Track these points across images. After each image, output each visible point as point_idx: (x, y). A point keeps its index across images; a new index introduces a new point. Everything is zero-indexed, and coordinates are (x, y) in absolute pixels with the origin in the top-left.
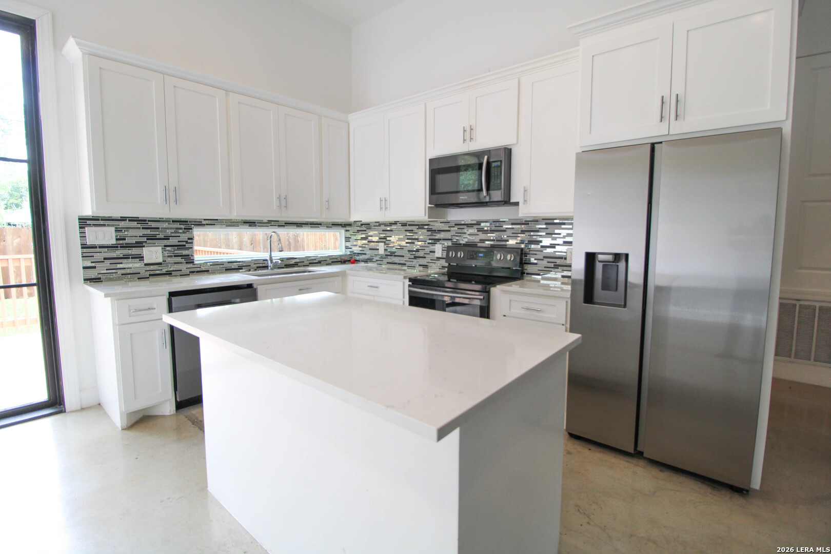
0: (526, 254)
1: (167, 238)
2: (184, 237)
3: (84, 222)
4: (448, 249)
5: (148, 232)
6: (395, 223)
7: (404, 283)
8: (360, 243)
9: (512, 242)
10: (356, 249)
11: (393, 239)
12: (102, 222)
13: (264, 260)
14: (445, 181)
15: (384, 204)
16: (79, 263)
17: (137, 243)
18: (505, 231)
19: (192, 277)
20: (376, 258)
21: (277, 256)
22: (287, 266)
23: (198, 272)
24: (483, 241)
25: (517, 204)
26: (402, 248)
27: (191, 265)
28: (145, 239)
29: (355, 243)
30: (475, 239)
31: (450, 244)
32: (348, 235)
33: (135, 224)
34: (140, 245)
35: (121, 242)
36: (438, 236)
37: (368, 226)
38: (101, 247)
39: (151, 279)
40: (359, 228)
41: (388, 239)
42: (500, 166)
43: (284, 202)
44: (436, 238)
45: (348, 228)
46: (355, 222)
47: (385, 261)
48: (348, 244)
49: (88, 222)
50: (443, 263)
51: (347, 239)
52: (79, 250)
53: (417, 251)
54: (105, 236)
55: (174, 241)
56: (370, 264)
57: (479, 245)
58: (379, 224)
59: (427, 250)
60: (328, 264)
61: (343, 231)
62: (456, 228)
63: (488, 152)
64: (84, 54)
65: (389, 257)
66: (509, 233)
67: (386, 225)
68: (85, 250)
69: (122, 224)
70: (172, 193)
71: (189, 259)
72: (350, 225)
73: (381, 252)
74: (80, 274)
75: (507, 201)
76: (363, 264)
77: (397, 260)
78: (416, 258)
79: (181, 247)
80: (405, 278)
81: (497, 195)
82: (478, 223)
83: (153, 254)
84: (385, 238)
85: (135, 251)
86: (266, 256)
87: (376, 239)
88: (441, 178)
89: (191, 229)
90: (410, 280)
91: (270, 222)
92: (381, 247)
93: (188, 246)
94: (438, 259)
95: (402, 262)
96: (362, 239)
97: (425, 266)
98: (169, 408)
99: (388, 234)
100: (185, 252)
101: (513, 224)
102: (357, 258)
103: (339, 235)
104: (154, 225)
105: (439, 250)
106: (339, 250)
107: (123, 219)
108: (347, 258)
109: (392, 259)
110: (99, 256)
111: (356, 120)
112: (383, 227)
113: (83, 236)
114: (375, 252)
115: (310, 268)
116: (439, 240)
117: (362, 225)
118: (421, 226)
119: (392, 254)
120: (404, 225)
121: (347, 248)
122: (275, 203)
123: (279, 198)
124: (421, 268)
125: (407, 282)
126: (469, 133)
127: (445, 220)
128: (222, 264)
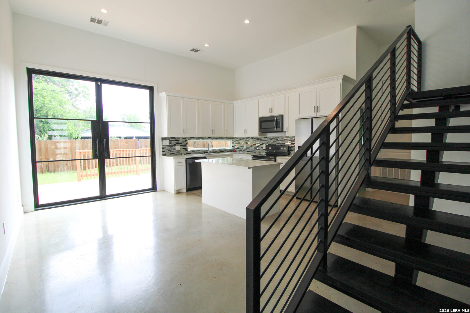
0: (290, 148)
1: (181, 143)
2: (185, 143)
3: (163, 139)
4: (267, 146)
5: (177, 141)
6: (250, 138)
7: (251, 157)
8: (237, 145)
9: (286, 144)
10: (236, 147)
11: (249, 143)
12: (166, 139)
13: (207, 150)
14: (264, 125)
15: (245, 131)
16: (161, 150)
17: (174, 145)
18: (284, 140)
19: (187, 155)
20: (243, 150)
21: (211, 149)
22: (213, 152)
23: (189, 153)
24: (277, 143)
25: (285, 132)
26: (252, 146)
27: (187, 151)
28: (176, 144)
29: (236, 145)
30: (275, 143)
31: (267, 144)
32: (233, 142)
33: (174, 139)
34: (175, 145)
35: (171, 144)
36: (264, 142)
37: (240, 138)
38: (166, 146)
39: (177, 155)
40: (237, 139)
41: (247, 143)
42: (280, 121)
43: (213, 131)
44: (263, 142)
45: (233, 139)
46: (236, 137)
47: (246, 151)
48: (233, 145)
49: (164, 139)
50: (265, 151)
51: (233, 143)
52: (161, 147)
53: (257, 147)
54: (167, 143)
55: (183, 144)
56: (241, 152)
57: (277, 145)
58: (244, 138)
59: (260, 147)
60: (226, 152)
61: (231, 140)
62: (269, 139)
63: (276, 116)
64: (167, 96)
65: (247, 149)
66: (285, 141)
67: (246, 138)
68: (163, 147)
69: (171, 139)
70: (185, 131)
71: (186, 150)
72: (234, 138)
73: (245, 148)
74: (161, 153)
75: (282, 131)
76: (238, 152)
77: (250, 150)
78: (256, 149)
79: (184, 146)
80: (251, 155)
81: (280, 129)
82: (276, 138)
83: (178, 148)
84: (246, 143)
85: (173, 147)
86: (207, 149)
87: (243, 143)
88: (263, 124)
89: (187, 140)
90: (253, 156)
91: (208, 138)
92: (245, 146)
93: (186, 145)
94: (264, 150)
95: (252, 151)
96: (238, 143)
97: (259, 152)
98: (185, 190)
99: (247, 141)
100: (185, 147)
101: (286, 138)
102: (236, 150)
103: (230, 142)
104: (178, 139)
105: (264, 146)
106: (230, 147)
107: (171, 138)
108: (232, 150)
109: (248, 150)
110: (165, 148)
111: (236, 103)
112: (245, 139)
113: (162, 143)
114: (243, 148)
115: (220, 153)
116: (264, 143)
117: (238, 138)
118: (258, 139)
119: (249, 148)
120: (252, 138)
121: (233, 146)
122: (211, 132)
123: (212, 130)
124: (258, 153)
125: (252, 157)
126: (271, 110)
127: (266, 137)
128: (195, 151)
